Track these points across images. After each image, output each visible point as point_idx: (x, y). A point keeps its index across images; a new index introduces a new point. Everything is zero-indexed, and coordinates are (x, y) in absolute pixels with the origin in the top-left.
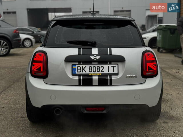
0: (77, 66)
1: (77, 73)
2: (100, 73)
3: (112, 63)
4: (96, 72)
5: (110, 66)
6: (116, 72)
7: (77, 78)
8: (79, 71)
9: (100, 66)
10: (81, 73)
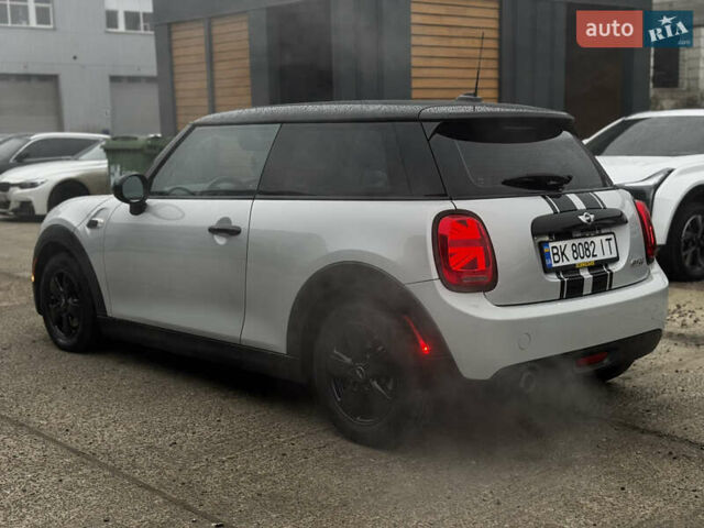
0: (551, 245)
1: (554, 265)
2: (592, 259)
3: (603, 232)
4: (586, 259)
5: (604, 238)
6: (614, 255)
7: (553, 278)
8: (556, 258)
9: (589, 240)
10: (560, 264)
